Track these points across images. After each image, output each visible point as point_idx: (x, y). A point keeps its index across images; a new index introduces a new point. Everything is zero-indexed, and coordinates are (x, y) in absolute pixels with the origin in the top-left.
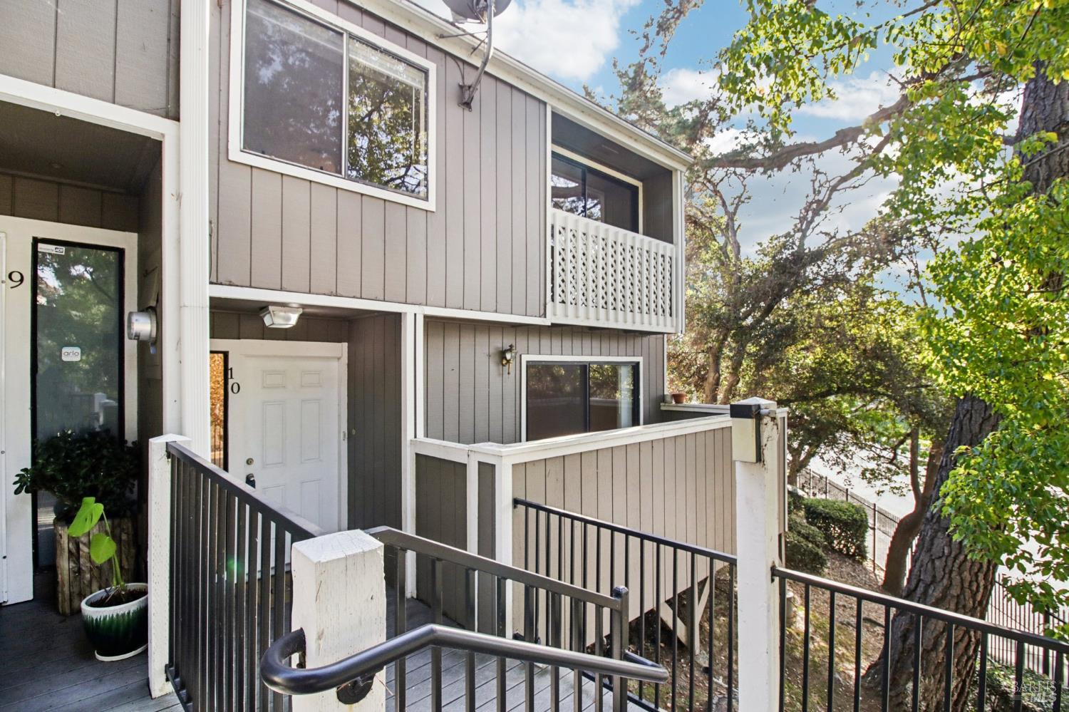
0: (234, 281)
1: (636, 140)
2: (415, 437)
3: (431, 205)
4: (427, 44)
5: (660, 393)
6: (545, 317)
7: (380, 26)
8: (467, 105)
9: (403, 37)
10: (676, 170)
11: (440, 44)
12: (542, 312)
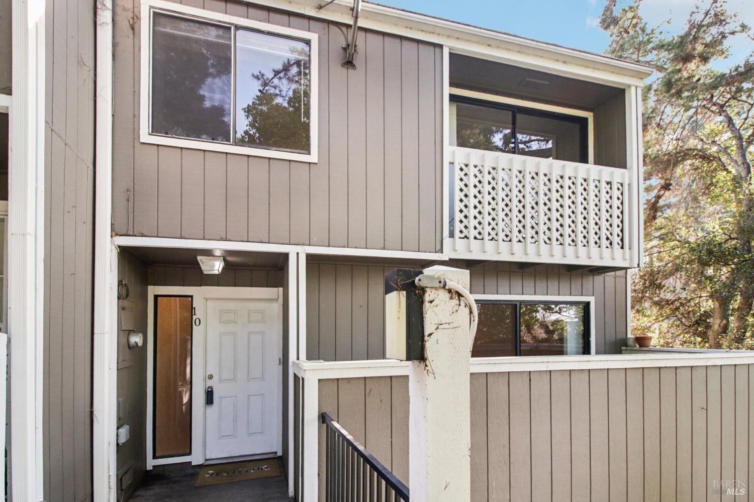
0: (145, 233)
1: (564, 62)
2: (298, 359)
3: (313, 157)
4: (310, 18)
5: (620, 336)
6: (442, 252)
7: (264, 14)
8: (349, 63)
9: (286, 18)
10: (629, 86)
11: (322, 15)
12: (438, 247)
